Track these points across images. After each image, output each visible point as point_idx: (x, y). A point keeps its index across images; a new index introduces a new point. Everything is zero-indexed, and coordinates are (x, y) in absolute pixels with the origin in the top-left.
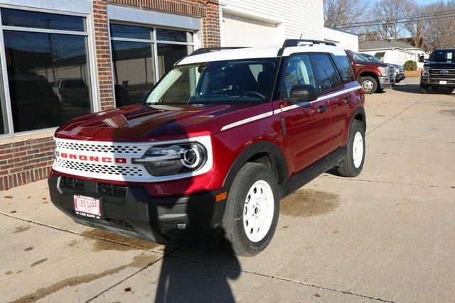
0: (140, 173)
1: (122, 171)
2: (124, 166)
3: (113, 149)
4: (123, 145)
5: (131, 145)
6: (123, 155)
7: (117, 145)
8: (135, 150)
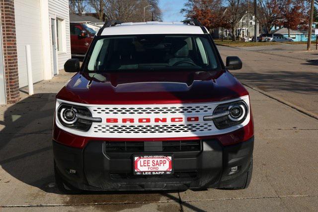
0: (209, 128)
1: (191, 128)
2: (194, 123)
3: (181, 110)
4: (194, 106)
5: (202, 105)
6: (194, 114)
7: (186, 106)
8: (206, 109)
